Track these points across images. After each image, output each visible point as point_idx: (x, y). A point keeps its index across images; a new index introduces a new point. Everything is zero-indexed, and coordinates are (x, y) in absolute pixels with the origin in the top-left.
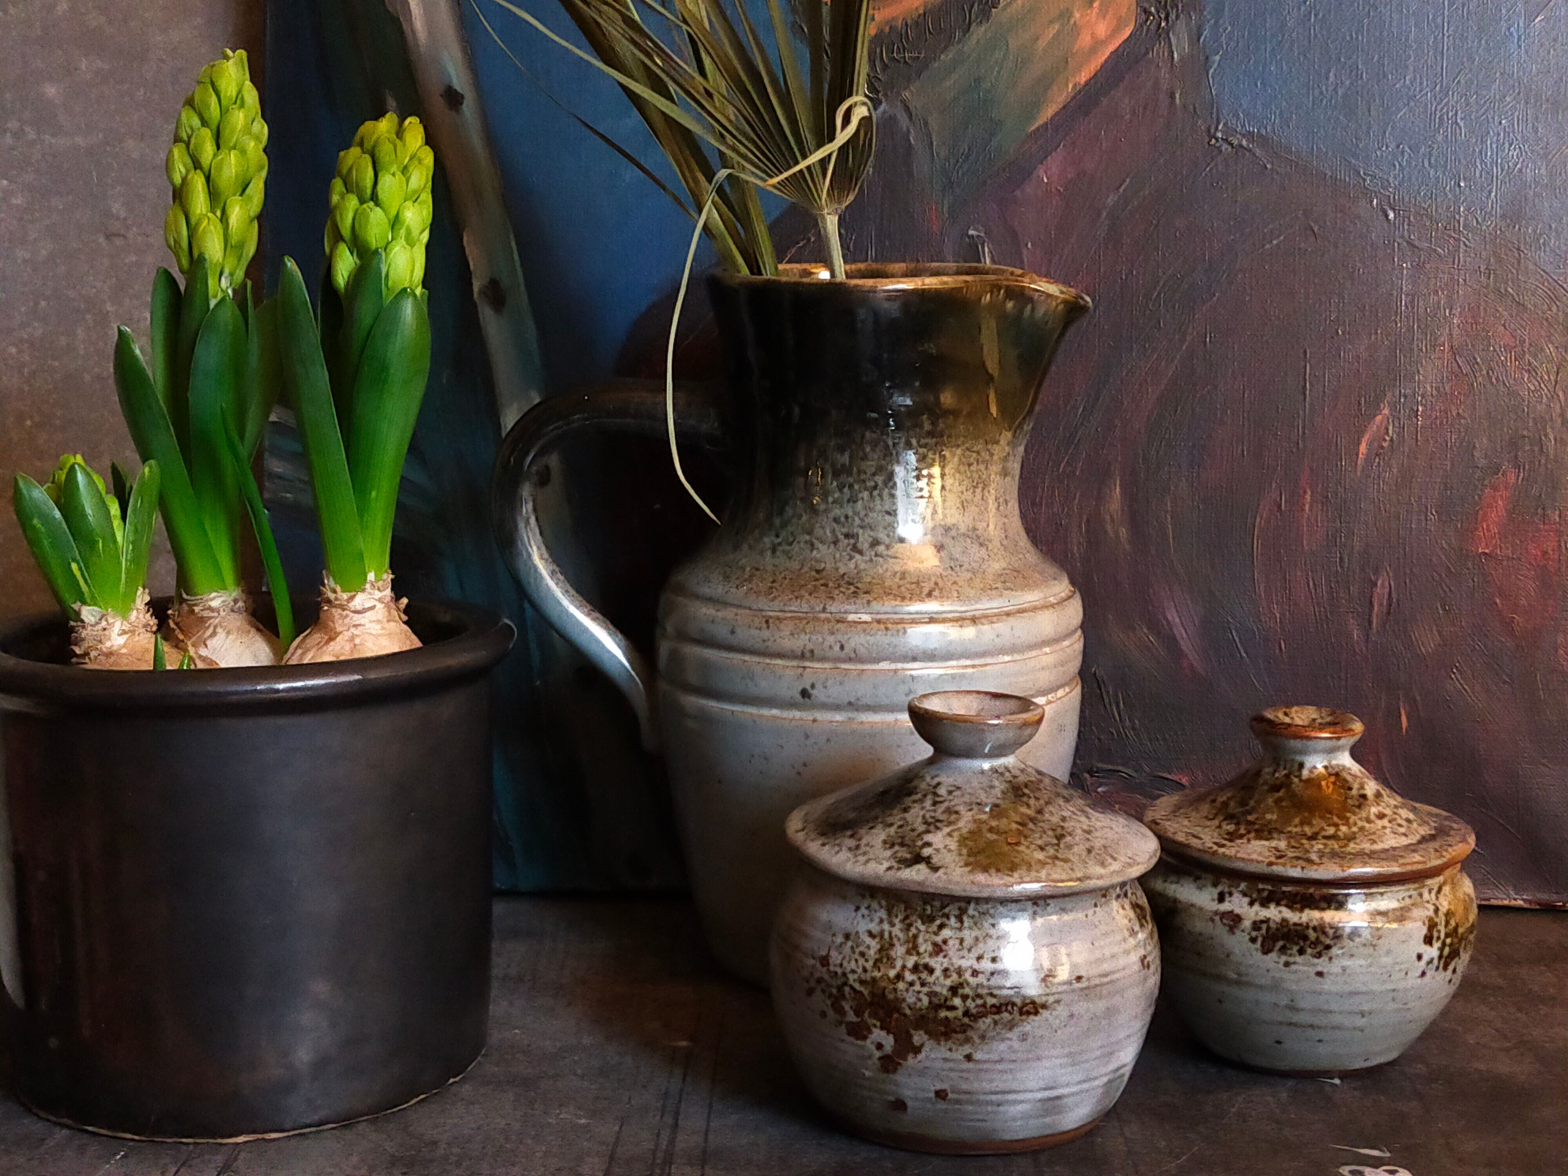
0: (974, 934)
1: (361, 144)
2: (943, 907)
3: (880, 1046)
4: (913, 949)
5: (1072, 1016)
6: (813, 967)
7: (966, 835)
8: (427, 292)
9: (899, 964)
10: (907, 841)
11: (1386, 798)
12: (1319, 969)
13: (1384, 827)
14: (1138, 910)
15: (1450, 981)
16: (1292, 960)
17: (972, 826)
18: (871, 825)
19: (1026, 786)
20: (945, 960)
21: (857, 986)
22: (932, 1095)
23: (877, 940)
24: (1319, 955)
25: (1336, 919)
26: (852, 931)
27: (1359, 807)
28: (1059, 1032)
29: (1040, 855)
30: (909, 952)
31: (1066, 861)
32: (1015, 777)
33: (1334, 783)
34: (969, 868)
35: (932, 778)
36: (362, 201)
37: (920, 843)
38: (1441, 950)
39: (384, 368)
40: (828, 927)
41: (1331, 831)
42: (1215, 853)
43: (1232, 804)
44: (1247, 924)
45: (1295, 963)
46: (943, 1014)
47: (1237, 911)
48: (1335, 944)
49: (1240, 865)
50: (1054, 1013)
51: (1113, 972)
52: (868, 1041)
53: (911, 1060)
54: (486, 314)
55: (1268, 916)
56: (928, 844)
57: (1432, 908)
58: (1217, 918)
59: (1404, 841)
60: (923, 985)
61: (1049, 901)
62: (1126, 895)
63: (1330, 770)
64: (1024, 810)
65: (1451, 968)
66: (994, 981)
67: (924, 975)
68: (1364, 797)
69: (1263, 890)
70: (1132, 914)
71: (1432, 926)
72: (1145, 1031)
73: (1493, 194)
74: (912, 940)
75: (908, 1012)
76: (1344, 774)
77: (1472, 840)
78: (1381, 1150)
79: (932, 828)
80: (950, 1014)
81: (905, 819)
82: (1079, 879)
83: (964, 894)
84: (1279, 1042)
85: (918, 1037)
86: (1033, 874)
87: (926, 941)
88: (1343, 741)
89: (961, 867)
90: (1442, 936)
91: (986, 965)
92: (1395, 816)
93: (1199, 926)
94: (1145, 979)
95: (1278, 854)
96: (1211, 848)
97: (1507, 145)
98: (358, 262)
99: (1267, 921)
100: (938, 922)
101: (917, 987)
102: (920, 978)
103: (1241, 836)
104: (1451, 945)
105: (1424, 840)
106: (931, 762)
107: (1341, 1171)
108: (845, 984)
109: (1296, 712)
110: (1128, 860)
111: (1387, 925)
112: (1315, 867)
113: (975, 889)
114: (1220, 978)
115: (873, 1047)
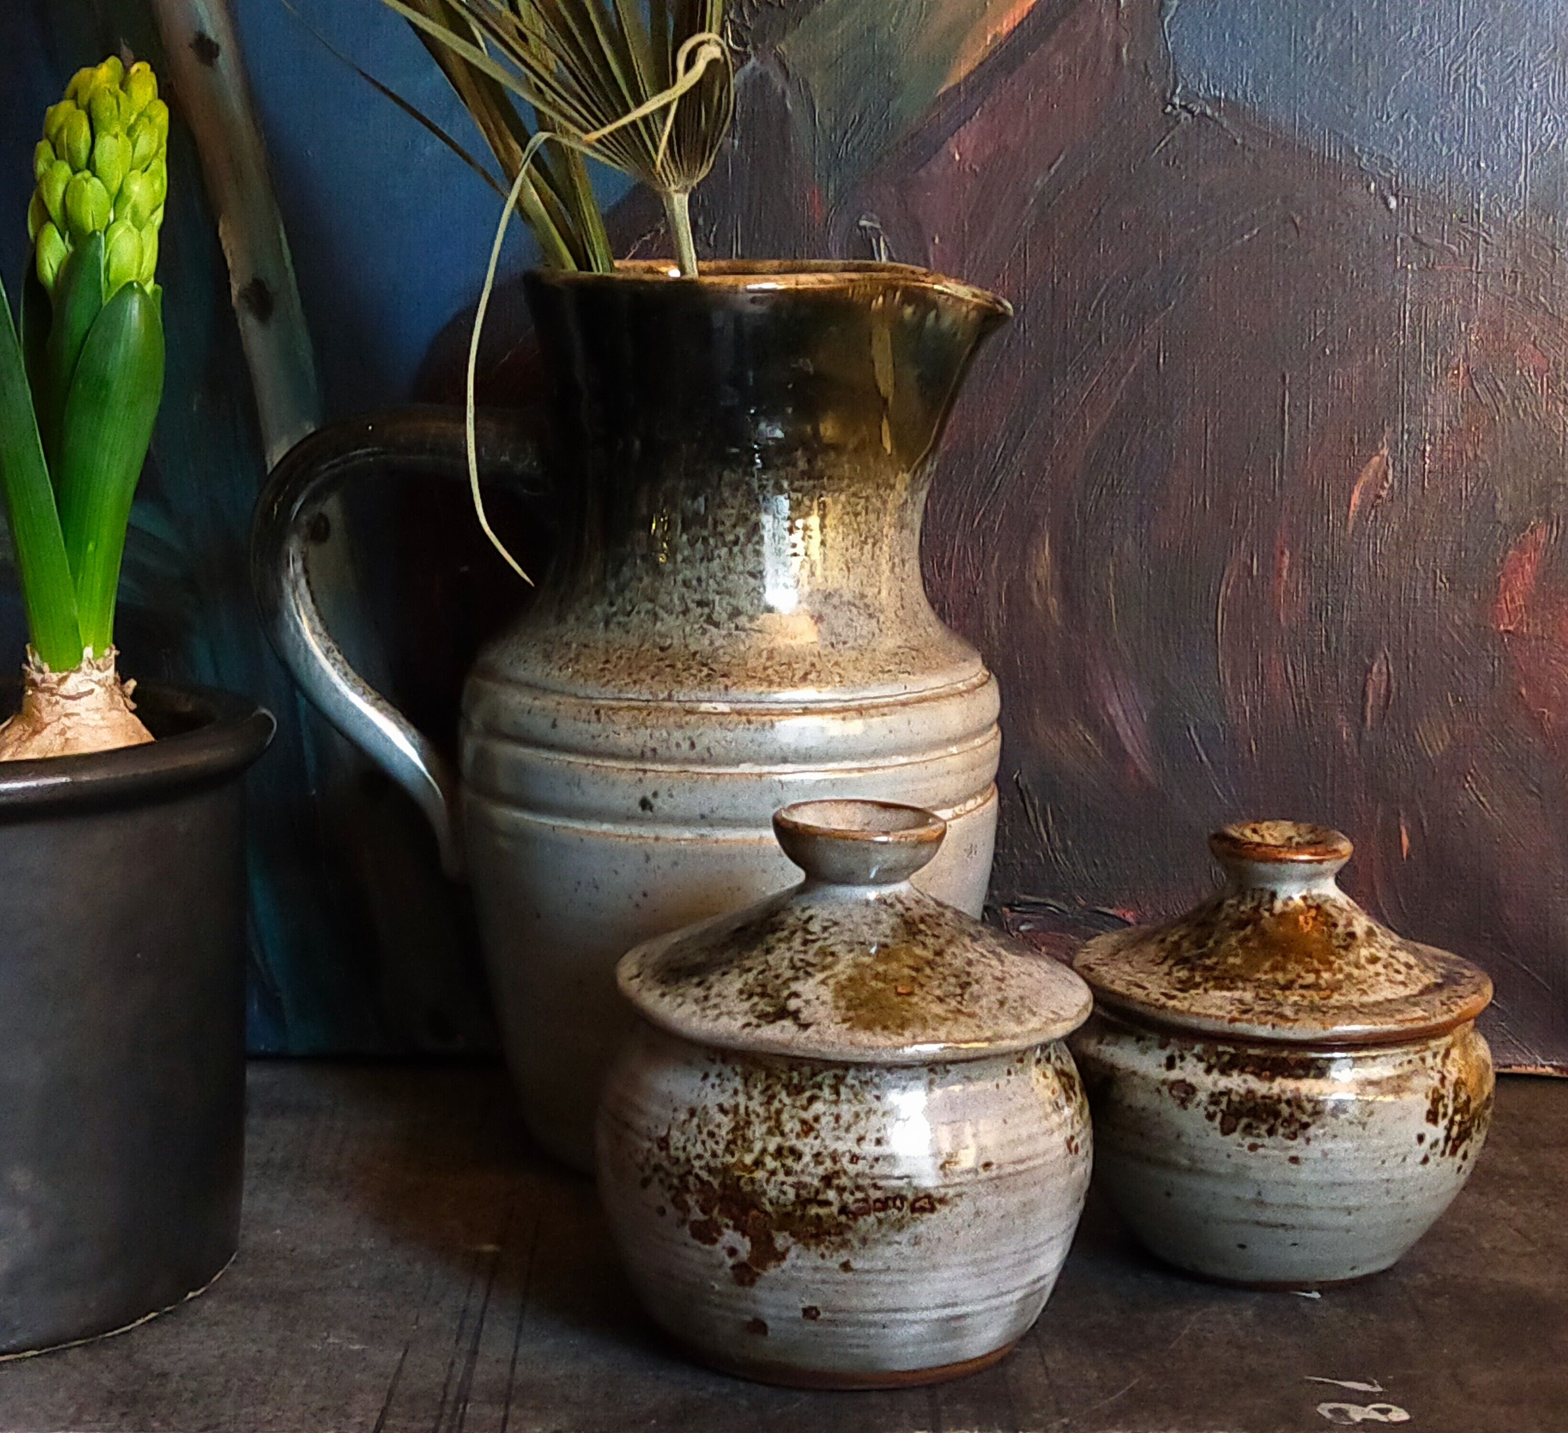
0: (853, 1109)
1: (75, 97)
2: (814, 1075)
3: (732, 1252)
4: (777, 1129)
5: (977, 1214)
6: (649, 1150)
7: (844, 983)
8: (159, 288)
9: (758, 1146)
10: (770, 989)
11: (1380, 938)
12: (1293, 1153)
13: (1378, 974)
14: (1064, 1079)
15: (1460, 1168)
16: (1259, 1141)
17: (852, 972)
18: (725, 969)
19: (922, 920)
20: (818, 1141)
21: (704, 1175)
22: (800, 1314)
23: (731, 1116)
24: (1293, 1136)
25: (1316, 1091)
26: (699, 1105)
27: (1346, 948)
28: (962, 1233)
29: (938, 1009)
30: (770, 1132)
31: (971, 1015)
32: (908, 909)
33: (1315, 919)
34: (847, 1025)
35: (804, 910)
36: (75, 171)
37: (785, 993)
38: (1449, 1129)
39: (103, 384)
40: (668, 1100)
41: (1310, 978)
42: (1163, 1007)
43: (1185, 944)
44: (1202, 1096)
45: (1263, 1146)
46: (814, 1210)
47: (1190, 1079)
48: (1314, 1122)
49: (1194, 1022)
50: (956, 1210)
51: (1029, 1158)
52: (718, 1246)
53: (772, 1271)
54: (248, 322)
55: (1230, 1086)
56: (796, 995)
57: (1437, 1077)
58: (1165, 1089)
59: (1403, 992)
60: (788, 1172)
61: (949, 1067)
62: (1048, 1060)
63: (1310, 902)
64: (918, 951)
65: (1460, 1152)
66: (880, 1169)
67: (789, 1162)
68: (1352, 935)
69: (1224, 1053)
70: (1056, 1085)
71: (1437, 1099)
72: (1072, 1231)
73: (1521, 178)
74: (773, 1115)
75: (769, 1208)
76: (1328, 907)
77: (1488, 990)
78: (1370, 1383)
79: (801, 973)
80: (823, 1211)
81: (767, 962)
82: (988, 1040)
83: (840, 1058)
84: (1242, 1246)
85: (781, 1240)
86: (930, 1032)
87: (792, 1117)
88: (1326, 865)
89: (837, 1024)
90: (1450, 1111)
91: (869, 1149)
92: (1391, 960)
93: (1142, 1099)
94: (1072, 1166)
95: (1243, 1007)
96: (1157, 1000)
97: (1539, 114)
98: (71, 249)
99: (1228, 1092)
100: (808, 1094)
101: (781, 1177)
102: (783, 1165)
103: (1197, 986)
104: (1461, 1124)
105: (1427, 990)
106: (801, 890)
107: (1319, 1410)
108: (689, 1172)
109: (1268, 828)
110: (1051, 1016)
111: (1380, 1098)
112: (1290, 1024)
113: (856, 1052)
114: (1167, 1165)
115: (724, 1254)
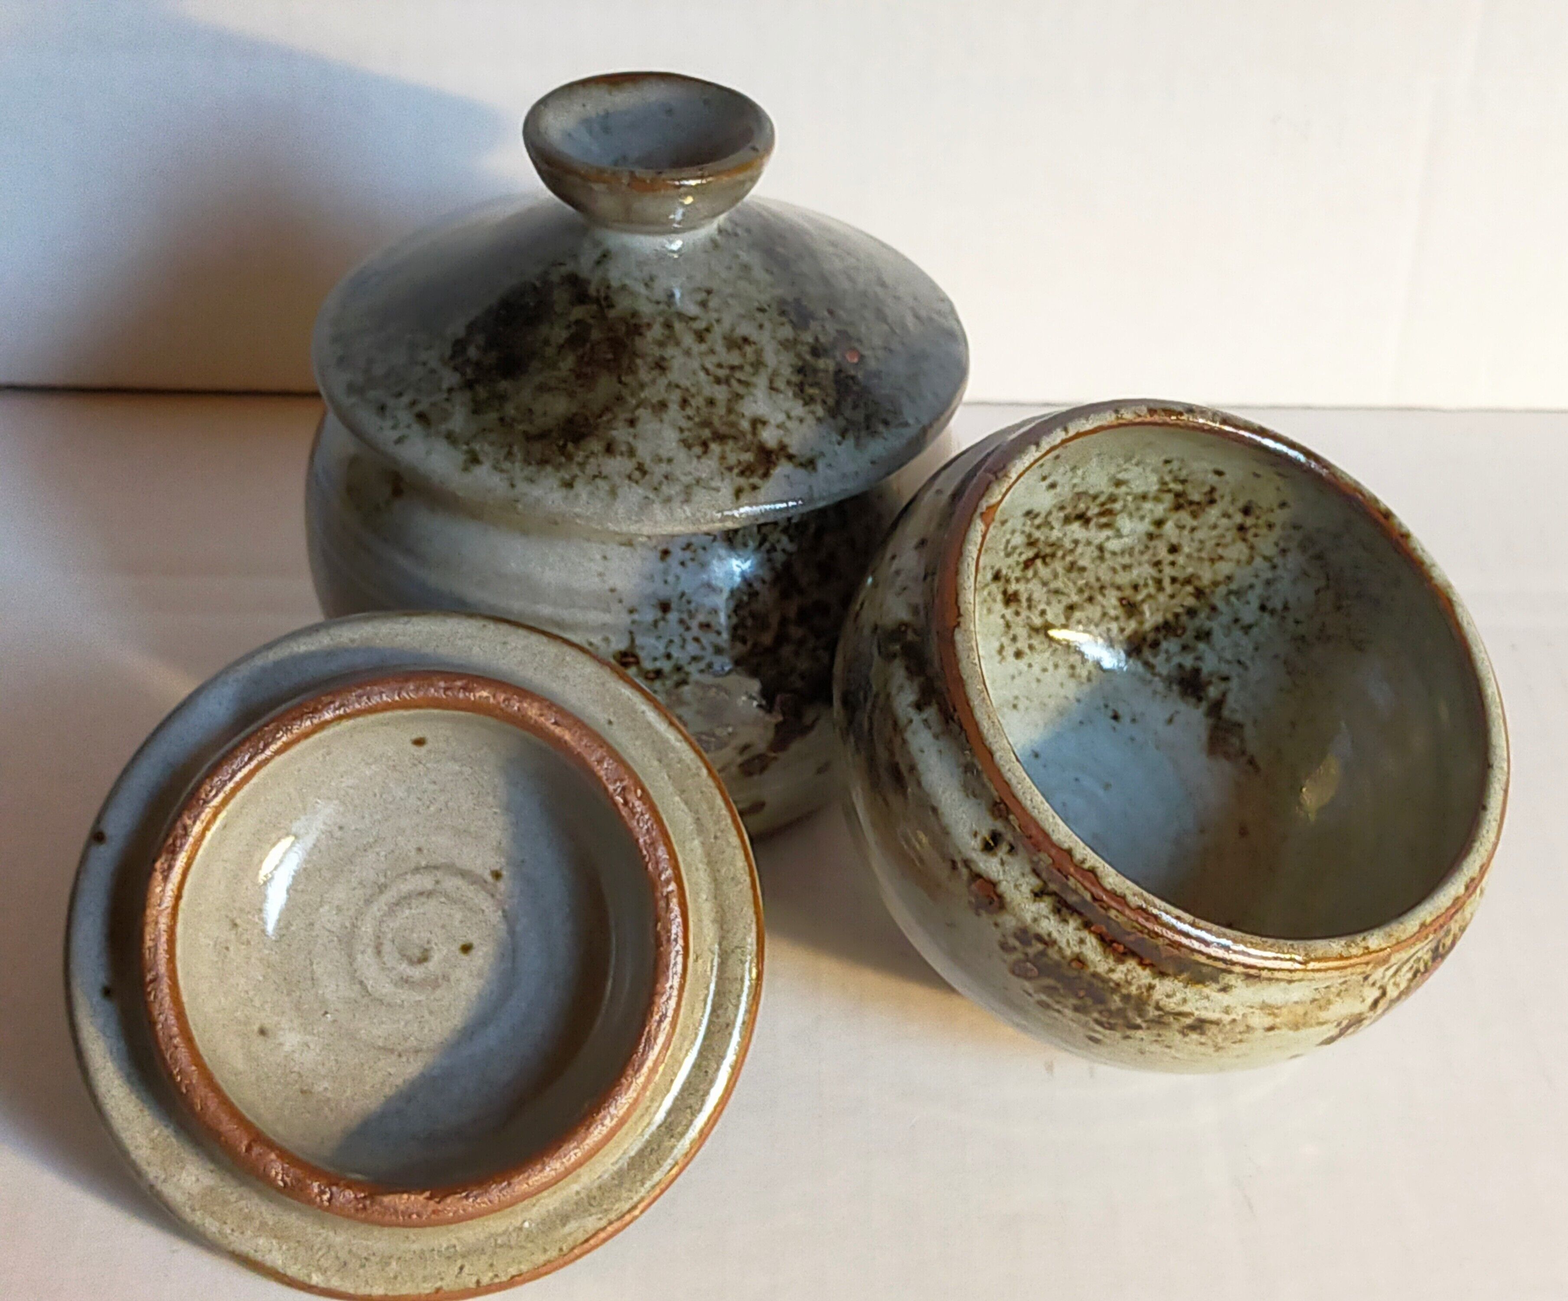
24: (1109, 1026)
44: (1009, 922)
45: (1060, 1014)
47: (1006, 887)
55: (1055, 935)
58: (964, 872)
99: (1048, 942)
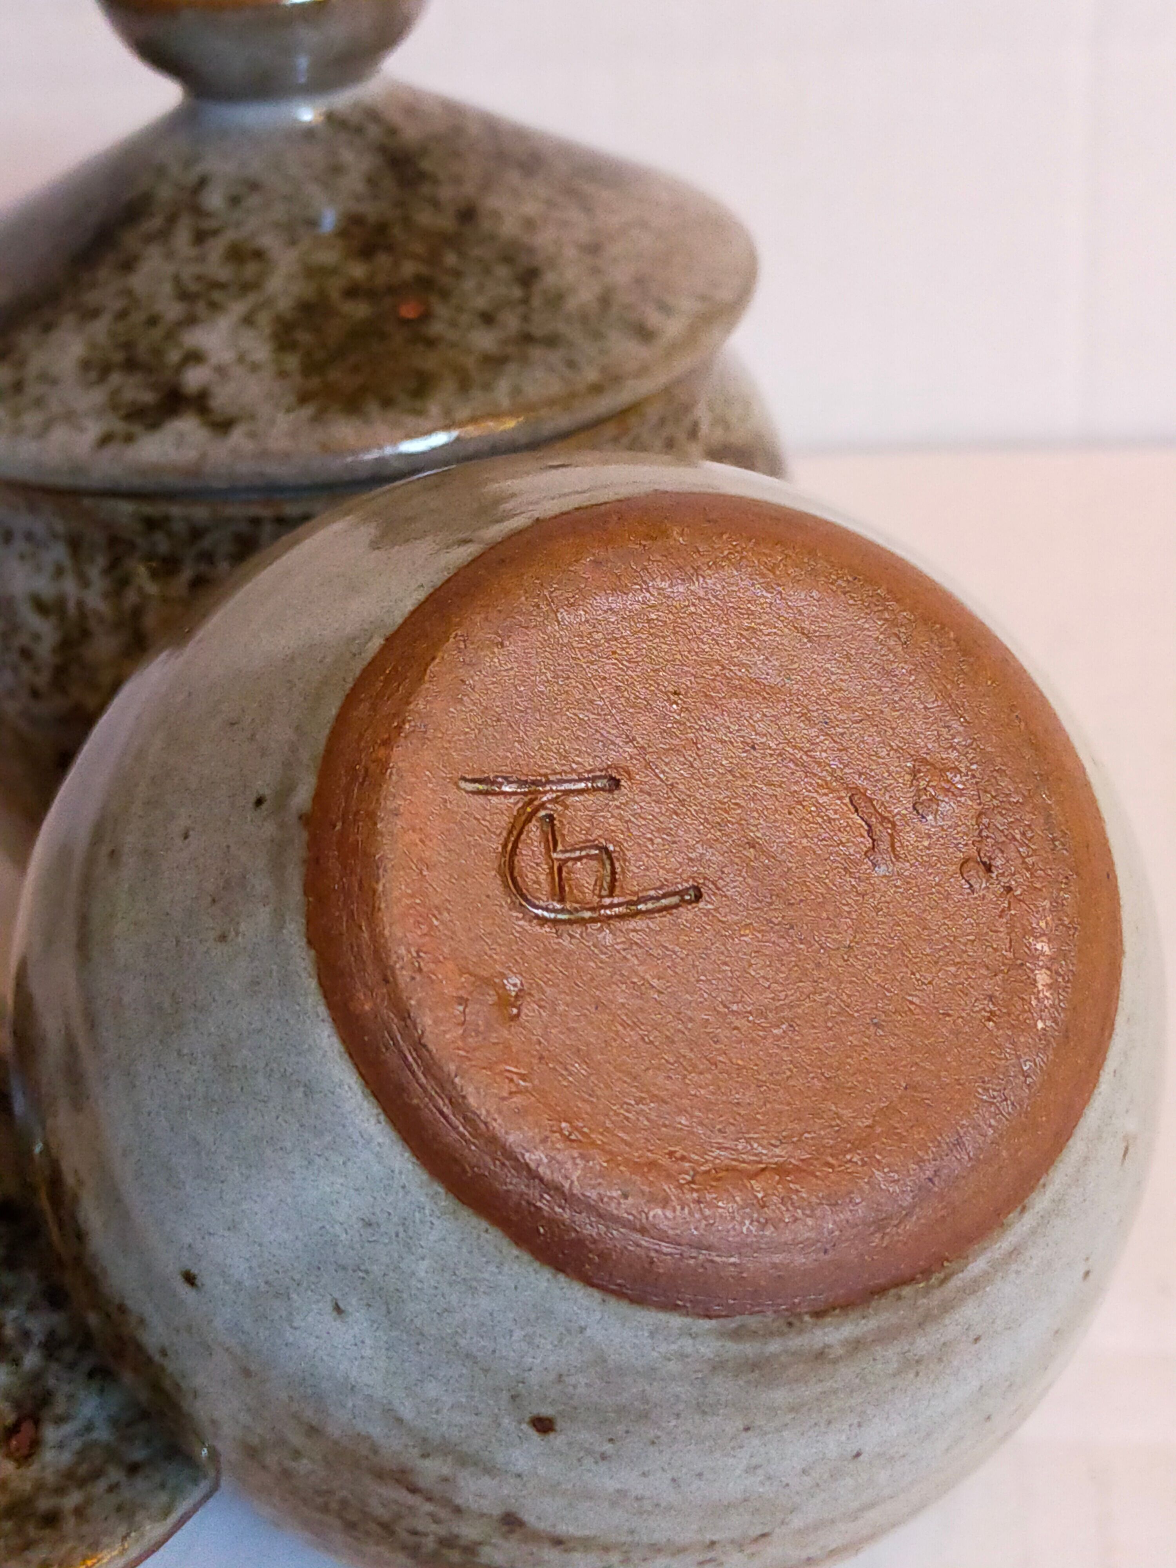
10: (142, 351)
17: (301, 289)
18: (48, 318)
19: (425, 149)
29: (486, 340)
31: (552, 341)
32: (389, 132)
34: (310, 410)
37: (174, 356)
56: (195, 357)
79: (201, 308)
81: (128, 292)
86: (477, 396)
89: (289, 410)
106: (179, 121)
